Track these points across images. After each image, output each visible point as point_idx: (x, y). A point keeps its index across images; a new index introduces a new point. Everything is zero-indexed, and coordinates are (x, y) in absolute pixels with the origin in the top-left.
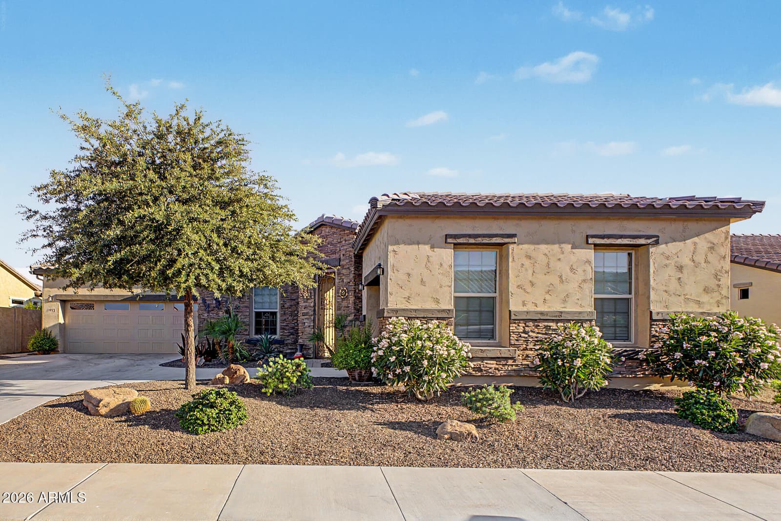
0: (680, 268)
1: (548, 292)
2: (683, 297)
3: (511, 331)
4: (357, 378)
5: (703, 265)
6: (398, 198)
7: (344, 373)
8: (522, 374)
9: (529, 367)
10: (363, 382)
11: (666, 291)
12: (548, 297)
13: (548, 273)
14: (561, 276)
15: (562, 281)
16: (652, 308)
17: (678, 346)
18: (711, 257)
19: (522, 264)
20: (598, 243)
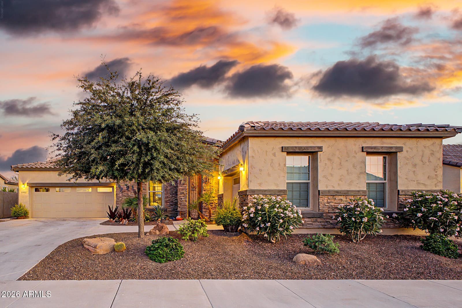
0: (415, 165)
1: (340, 180)
2: (416, 182)
3: (320, 202)
4: (230, 230)
5: (428, 163)
6: (254, 125)
7: (221, 228)
8: (326, 227)
9: (330, 223)
10: (233, 232)
11: (406, 179)
12: (340, 182)
13: (341, 168)
14: (348, 170)
15: (348, 174)
16: (399, 189)
17: (418, 210)
18: (432, 159)
19: (325, 163)
20: (369, 151)
